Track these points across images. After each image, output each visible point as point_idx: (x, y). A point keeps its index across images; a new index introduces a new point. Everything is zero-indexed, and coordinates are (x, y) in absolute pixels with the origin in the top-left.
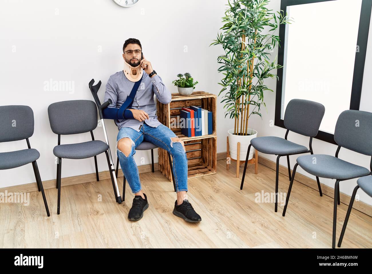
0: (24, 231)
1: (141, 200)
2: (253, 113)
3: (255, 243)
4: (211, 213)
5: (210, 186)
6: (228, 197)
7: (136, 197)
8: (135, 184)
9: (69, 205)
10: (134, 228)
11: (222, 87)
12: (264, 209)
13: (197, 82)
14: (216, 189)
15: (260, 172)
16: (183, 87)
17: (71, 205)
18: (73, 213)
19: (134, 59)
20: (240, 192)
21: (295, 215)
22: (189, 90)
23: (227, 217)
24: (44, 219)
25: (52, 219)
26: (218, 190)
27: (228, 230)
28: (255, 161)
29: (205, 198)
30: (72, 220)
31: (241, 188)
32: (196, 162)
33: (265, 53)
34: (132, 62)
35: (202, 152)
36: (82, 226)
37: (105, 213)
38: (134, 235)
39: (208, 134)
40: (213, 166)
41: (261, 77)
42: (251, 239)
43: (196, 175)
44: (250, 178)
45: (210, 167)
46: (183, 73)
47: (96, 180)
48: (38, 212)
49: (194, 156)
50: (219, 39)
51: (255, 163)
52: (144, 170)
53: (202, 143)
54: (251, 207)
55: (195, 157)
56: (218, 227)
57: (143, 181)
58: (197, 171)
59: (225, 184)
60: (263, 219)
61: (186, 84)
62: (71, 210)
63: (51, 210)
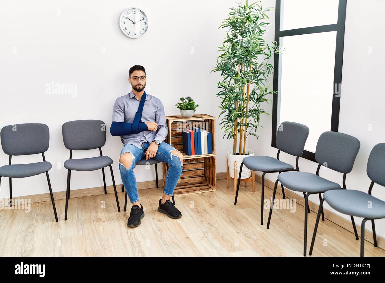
0: (34, 233)
1: (138, 209)
2: (250, 134)
3: (234, 249)
4: (202, 223)
5: (208, 201)
6: (221, 211)
7: (134, 206)
8: (133, 195)
9: (76, 214)
10: (129, 234)
11: (222, 110)
12: (251, 222)
13: (198, 105)
14: (211, 204)
15: (258, 191)
16: (184, 110)
17: (78, 213)
18: (78, 220)
19: (140, 85)
20: (234, 207)
21: (279, 228)
22: (189, 113)
23: (215, 227)
24: (52, 224)
25: (60, 224)
26: (214, 204)
27: (213, 238)
28: (252, 179)
29: (200, 211)
30: (77, 226)
31: (235, 204)
32: (199, 180)
33: (261, 79)
34: (138, 87)
35: (204, 171)
36: (84, 231)
37: (107, 220)
38: (129, 239)
39: (207, 153)
40: (213, 184)
41: (256, 101)
42: (231, 246)
43: (196, 191)
44: (247, 196)
45: (210, 185)
46: (185, 97)
47: (104, 193)
48: (48, 218)
49: (196, 174)
50: (219, 66)
51: (253, 181)
52: (149, 186)
53: (204, 162)
54: (240, 220)
55: (198, 175)
56: (205, 235)
57: (146, 195)
58: (198, 188)
59: (222, 200)
60: (248, 230)
61: (187, 106)
62: (77, 217)
63: (60, 217)
